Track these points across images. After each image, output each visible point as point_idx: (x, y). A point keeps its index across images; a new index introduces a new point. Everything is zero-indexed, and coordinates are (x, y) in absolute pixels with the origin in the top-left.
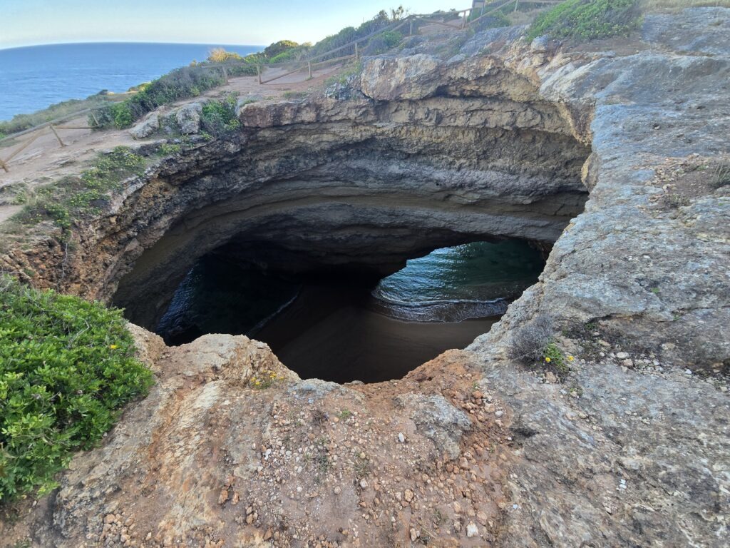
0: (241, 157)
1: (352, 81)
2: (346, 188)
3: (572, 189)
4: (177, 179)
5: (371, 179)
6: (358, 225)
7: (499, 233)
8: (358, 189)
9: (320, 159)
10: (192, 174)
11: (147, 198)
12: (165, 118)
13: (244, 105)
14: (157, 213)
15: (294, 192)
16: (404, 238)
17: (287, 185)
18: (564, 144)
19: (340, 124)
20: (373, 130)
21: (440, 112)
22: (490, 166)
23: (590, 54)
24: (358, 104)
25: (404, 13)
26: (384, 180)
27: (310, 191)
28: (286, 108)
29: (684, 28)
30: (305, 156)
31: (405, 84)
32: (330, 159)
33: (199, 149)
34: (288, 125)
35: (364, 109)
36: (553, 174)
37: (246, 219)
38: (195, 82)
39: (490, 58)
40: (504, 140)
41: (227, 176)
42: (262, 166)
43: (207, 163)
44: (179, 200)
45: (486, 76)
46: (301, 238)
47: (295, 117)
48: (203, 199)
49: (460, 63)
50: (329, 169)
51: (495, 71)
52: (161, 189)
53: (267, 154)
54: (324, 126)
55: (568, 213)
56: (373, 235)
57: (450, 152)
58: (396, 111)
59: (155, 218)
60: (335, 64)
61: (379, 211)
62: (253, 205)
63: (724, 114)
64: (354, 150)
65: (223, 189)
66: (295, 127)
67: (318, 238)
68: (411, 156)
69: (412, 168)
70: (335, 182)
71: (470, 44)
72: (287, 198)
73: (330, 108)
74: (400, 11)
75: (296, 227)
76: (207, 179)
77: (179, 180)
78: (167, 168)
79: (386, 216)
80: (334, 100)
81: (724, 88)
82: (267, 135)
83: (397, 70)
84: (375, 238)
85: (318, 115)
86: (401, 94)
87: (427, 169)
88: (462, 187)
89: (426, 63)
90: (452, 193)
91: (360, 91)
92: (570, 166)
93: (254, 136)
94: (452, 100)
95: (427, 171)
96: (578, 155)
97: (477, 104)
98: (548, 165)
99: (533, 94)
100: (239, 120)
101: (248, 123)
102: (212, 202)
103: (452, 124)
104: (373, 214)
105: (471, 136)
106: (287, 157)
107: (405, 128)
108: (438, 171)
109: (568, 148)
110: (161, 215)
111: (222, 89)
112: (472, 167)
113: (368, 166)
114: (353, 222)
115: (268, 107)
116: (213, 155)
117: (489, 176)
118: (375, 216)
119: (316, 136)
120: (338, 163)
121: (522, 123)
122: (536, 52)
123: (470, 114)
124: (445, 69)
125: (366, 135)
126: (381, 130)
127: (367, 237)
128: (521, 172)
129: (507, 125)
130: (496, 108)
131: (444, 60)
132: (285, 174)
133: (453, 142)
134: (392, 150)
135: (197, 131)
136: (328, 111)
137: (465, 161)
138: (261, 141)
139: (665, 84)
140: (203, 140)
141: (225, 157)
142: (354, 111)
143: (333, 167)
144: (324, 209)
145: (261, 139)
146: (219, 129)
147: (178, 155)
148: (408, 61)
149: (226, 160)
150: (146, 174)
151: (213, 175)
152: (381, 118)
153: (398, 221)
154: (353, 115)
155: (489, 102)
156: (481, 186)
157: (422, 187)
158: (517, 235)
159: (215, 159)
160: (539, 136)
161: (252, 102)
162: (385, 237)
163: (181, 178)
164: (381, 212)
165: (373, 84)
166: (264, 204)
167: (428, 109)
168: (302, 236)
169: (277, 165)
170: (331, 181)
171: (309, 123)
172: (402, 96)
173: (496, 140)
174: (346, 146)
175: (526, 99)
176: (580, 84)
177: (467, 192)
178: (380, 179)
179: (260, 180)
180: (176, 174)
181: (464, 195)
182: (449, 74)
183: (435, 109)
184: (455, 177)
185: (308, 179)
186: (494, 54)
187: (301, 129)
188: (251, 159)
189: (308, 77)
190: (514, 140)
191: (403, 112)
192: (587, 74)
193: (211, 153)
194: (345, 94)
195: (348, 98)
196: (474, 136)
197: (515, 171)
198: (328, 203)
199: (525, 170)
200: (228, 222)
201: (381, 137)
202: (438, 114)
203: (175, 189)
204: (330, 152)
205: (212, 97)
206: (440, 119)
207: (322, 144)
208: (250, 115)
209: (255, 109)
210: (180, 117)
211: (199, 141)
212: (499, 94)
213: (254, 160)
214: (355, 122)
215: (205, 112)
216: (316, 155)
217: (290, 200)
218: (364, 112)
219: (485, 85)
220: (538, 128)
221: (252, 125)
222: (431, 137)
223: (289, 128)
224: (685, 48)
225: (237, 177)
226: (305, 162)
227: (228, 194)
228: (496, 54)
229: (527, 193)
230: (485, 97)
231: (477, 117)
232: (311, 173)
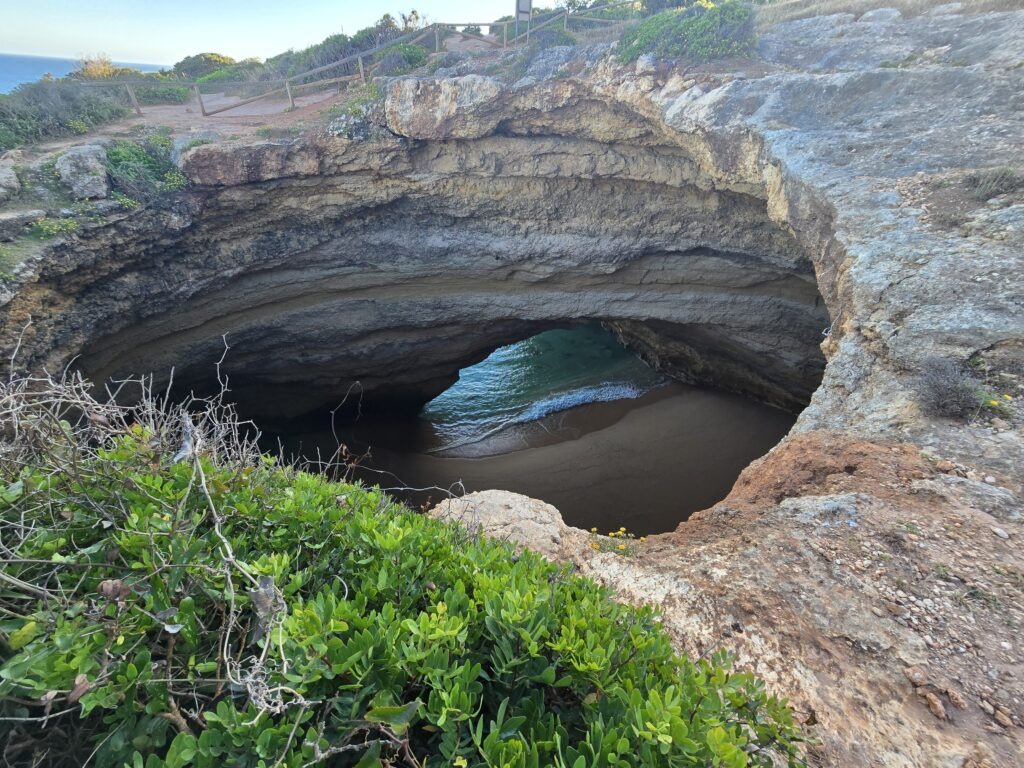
0: (192, 237)
1: (370, 112)
2: (365, 276)
3: (659, 249)
4: (73, 281)
5: (403, 258)
6: (387, 329)
7: (579, 314)
8: (382, 275)
9: (322, 232)
10: (105, 270)
11: (19, 321)
12: (30, 172)
13: (189, 149)
14: (42, 348)
15: (280, 289)
16: (452, 339)
17: (267, 279)
18: (647, 194)
19: (354, 178)
20: (406, 185)
21: (500, 157)
22: (564, 227)
23: (718, 76)
24: (383, 145)
25: (421, 20)
26: (421, 259)
27: (307, 285)
28: (268, 153)
29: (803, 45)
30: (299, 230)
31: (457, 115)
32: (338, 233)
33: (115, 225)
34: (272, 180)
35: (393, 154)
36: (637, 233)
37: (199, 342)
38: (76, 110)
39: (568, 84)
40: (578, 193)
41: (166, 271)
42: (226, 249)
43: (132, 249)
44: (80, 320)
45: (564, 106)
46: (296, 361)
47: (284, 168)
48: (123, 315)
49: (529, 89)
50: (338, 247)
51: (576, 100)
52: (44, 302)
53: (235, 229)
54: (329, 181)
55: (654, 280)
56: (410, 340)
57: (513, 212)
58: (438, 156)
59: (37, 358)
60: (326, 88)
61: (418, 305)
62: (210, 318)
63: (919, 130)
64: (374, 217)
65: (161, 294)
66: (285, 183)
67: (326, 356)
68: (459, 221)
69: (460, 237)
70: (347, 268)
71: (538, 65)
72: (271, 300)
73: (340, 152)
74: (414, 17)
75: (287, 345)
76: (130, 279)
77: (77, 284)
78: (54, 262)
79: (429, 310)
80: (345, 141)
81: (898, 103)
82: (236, 198)
83: (442, 97)
84: (413, 344)
85: (321, 163)
86: (452, 130)
87: (482, 237)
88: (530, 258)
89: (486, 89)
90: (516, 268)
91: (385, 126)
92: (655, 221)
93: (213, 200)
94: (514, 140)
95: (483, 240)
96: (663, 208)
97: (547, 145)
98: (631, 222)
99: (621, 131)
100: (183, 174)
101: (201, 178)
102: (137, 318)
103: (517, 174)
104: (410, 310)
105: (539, 189)
106: (269, 233)
107: (451, 181)
108: (497, 239)
109: (651, 200)
110: (48, 351)
111: (136, 122)
112: (542, 231)
113: (397, 240)
114: (380, 325)
115: (236, 151)
116: (143, 234)
117: (562, 241)
118: (412, 313)
119: (316, 197)
120: (350, 238)
121: (603, 169)
122: (644, 74)
123: (537, 160)
124: (510, 96)
125: (395, 193)
126: (418, 184)
127: (401, 345)
128: (602, 233)
129: (586, 172)
130: (572, 151)
131: (508, 84)
132: (266, 261)
133: (517, 198)
134: (431, 213)
135: (105, 194)
136: (337, 156)
137: (532, 224)
138: (226, 208)
139: (821, 107)
140: (120, 209)
141: (162, 238)
142: (377, 157)
143: (343, 245)
144: (333, 310)
145: (225, 204)
146: (147, 190)
147: (75, 237)
148: (456, 83)
149: (166, 242)
150: (17, 275)
151: (140, 270)
152: (418, 167)
153: (446, 316)
154: (375, 162)
155: (562, 143)
156: (554, 256)
157: (476, 264)
158: (600, 314)
159: (145, 242)
160: (618, 186)
161: (203, 143)
162: (428, 341)
163: (82, 279)
164: (421, 305)
165: (407, 116)
166: (228, 314)
167: (484, 154)
168: (297, 358)
169: (253, 246)
170: (340, 266)
171: (307, 176)
172: (454, 133)
173: (569, 193)
174: (364, 211)
175: (612, 137)
176: (721, 109)
177: (537, 266)
178: (416, 258)
179: (226, 273)
180: (74, 272)
181: (534, 268)
182: (516, 103)
183: (492, 154)
184: (521, 246)
185: (302, 266)
186: (572, 78)
187: (292, 186)
188: (208, 240)
189: (290, 105)
190: (590, 192)
191: (450, 158)
192: (726, 98)
193: (138, 231)
194: (361, 130)
195: (366, 138)
196: (542, 189)
197: (595, 232)
198: (337, 302)
199: (607, 230)
200: (165, 352)
201: (417, 196)
202: (497, 160)
203: (70, 301)
204: (338, 222)
205: (117, 135)
206: (499, 168)
207: (327, 210)
208: (203, 164)
209: (211, 155)
210: (65, 170)
211: (113, 210)
212: (578, 131)
213: (212, 240)
214: (378, 174)
215: (114, 160)
216: (317, 227)
217: (274, 303)
218: (393, 159)
219: (561, 119)
220: (621, 176)
221: (209, 181)
222: (487, 192)
223: (274, 185)
224: (817, 66)
225: (184, 271)
226: (299, 240)
227: (170, 301)
228: (578, 78)
229: (609, 259)
230: (559, 135)
231: (547, 162)
232: (308, 257)
